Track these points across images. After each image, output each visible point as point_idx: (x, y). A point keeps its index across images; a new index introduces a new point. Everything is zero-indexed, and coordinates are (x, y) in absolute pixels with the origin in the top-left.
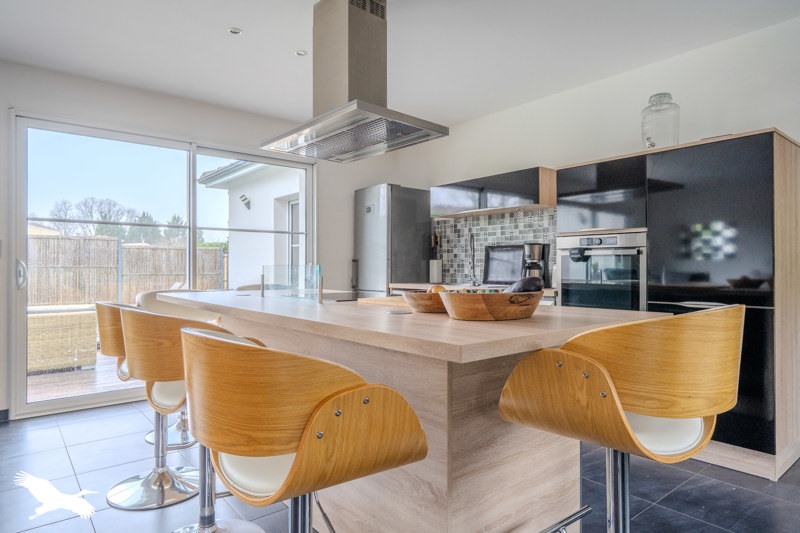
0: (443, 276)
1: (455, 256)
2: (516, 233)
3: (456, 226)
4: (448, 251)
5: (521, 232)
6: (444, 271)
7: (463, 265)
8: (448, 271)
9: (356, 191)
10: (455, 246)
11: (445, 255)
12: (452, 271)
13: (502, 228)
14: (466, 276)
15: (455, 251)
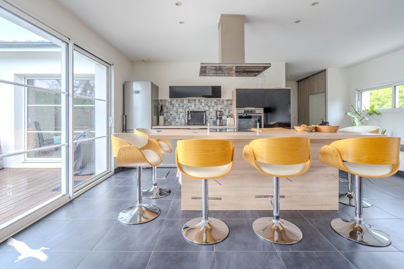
0: (165, 123)
1: (171, 114)
2: (201, 107)
3: (171, 102)
4: (167, 112)
5: (203, 106)
6: (165, 120)
7: (175, 118)
8: (167, 120)
9: (125, 82)
10: (171, 110)
11: (165, 114)
12: (169, 120)
13: (195, 104)
14: (177, 122)
15: (171, 112)
